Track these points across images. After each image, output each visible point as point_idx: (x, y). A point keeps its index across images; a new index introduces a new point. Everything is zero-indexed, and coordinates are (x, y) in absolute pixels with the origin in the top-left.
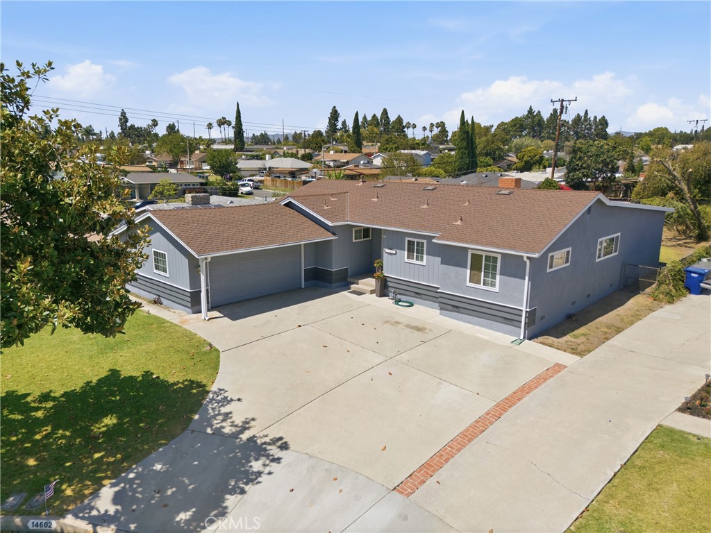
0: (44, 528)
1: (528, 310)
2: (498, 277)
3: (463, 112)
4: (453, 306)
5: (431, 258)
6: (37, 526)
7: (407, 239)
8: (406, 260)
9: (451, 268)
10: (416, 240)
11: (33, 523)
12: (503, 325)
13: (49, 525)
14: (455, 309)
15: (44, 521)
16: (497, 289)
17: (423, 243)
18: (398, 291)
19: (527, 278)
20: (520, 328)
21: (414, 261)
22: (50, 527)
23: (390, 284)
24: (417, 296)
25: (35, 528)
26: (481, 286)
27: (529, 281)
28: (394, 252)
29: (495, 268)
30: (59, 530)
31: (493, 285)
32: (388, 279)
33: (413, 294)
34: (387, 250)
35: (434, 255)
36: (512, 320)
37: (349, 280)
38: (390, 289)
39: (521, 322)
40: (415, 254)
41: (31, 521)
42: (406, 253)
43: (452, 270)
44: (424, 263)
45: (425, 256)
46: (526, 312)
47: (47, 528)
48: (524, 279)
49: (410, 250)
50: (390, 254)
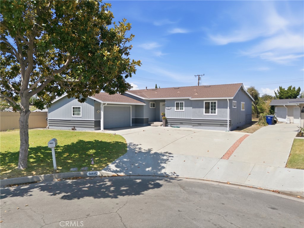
0: (94, 175)
1: (230, 119)
2: (217, 109)
3: (156, 85)
4: (198, 124)
5: (187, 108)
6: (91, 174)
7: (176, 102)
8: (176, 110)
9: (196, 109)
10: (180, 102)
11: (89, 173)
12: (220, 127)
13: (96, 173)
14: (199, 125)
15: (94, 172)
16: (216, 114)
17: (183, 103)
18: (172, 123)
19: (228, 108)
20: (227, 127)
21: (179, 110)
22: (97, 174)
23: (168, 121)
24: (181, 124)
25: (90, 175)
26: (210, 114)
27: (229, 108)
28: (170, 108)
29: (215, 106)
30: (101, 175)
31: (215, 113)
32: (168, 119)
33: (179, 123)
34: (167, 108)
35: (188, 106)
36: (223, 125)
37: (149, 123)
38: (169, 123)
39: (227, 125)
40: (179, 107)
41: (88, 172)
42: (175, 108)
43: (197, 110)
44: (184, 110)
45: (184, 108)
46: (229, 120)
47: (96, 175)
48: (227, 108)
49: (177, 106)
50: (169, 109)
